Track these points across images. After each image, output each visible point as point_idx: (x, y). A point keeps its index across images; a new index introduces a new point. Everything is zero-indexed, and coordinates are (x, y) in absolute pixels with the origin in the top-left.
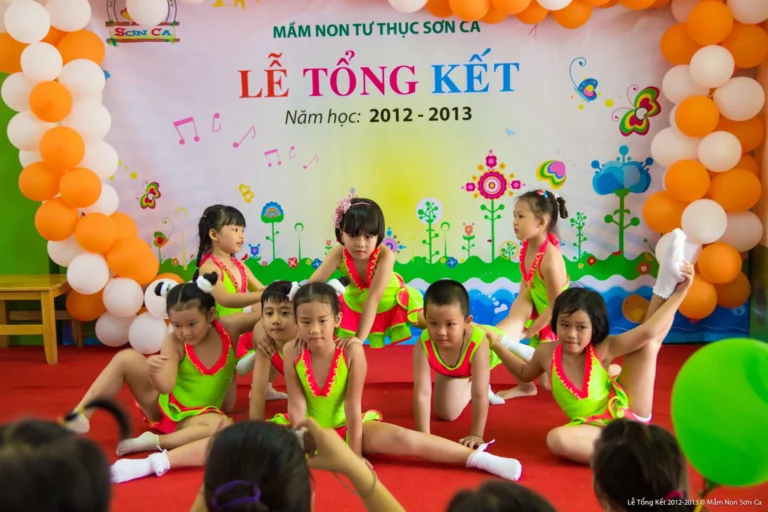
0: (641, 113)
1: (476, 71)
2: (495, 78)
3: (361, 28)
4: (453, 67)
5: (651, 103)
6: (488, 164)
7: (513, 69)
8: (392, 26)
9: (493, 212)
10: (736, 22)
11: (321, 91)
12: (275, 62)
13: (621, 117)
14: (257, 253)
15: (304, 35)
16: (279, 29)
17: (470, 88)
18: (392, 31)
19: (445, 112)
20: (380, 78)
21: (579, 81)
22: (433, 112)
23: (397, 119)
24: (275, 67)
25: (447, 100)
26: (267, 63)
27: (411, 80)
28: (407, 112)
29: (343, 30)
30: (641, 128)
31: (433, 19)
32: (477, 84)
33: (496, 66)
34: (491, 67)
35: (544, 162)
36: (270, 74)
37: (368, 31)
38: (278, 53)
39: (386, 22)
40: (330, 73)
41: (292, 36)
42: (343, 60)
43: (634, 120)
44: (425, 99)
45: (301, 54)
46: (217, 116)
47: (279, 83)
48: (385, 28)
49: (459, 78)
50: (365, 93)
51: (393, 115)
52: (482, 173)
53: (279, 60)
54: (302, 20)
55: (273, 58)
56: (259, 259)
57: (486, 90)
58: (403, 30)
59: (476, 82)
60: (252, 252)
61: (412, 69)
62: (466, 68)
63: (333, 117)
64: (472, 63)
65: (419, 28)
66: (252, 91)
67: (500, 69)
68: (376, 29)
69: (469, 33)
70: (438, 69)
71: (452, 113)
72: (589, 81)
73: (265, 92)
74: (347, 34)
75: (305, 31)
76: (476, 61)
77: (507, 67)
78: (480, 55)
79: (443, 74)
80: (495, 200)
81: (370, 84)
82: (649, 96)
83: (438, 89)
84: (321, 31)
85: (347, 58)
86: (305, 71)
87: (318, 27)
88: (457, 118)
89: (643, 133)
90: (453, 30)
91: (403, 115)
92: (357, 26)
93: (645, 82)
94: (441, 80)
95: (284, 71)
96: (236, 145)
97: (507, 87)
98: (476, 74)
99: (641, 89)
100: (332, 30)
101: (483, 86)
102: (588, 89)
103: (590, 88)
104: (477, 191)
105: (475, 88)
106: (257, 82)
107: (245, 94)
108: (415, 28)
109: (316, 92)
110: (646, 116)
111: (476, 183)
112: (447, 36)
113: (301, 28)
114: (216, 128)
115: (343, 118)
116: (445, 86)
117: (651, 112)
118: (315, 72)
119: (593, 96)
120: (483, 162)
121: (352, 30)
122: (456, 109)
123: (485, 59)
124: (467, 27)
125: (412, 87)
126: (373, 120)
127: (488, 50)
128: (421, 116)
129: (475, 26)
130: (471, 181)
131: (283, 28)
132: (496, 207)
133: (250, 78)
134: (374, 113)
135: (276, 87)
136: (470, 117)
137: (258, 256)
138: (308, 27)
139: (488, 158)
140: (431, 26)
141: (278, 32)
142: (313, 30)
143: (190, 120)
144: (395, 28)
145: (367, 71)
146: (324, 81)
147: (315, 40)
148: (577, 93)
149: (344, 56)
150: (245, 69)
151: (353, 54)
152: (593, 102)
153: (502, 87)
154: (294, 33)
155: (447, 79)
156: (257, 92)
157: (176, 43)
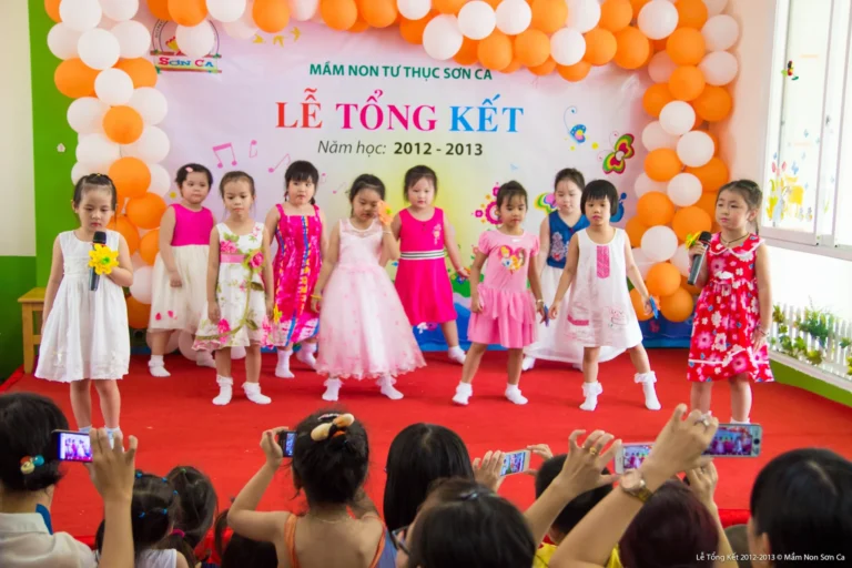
0: (620, 155)
1: (488, 113)
2: (503, 120)
3: (389, 71)
4: (468, 108)
5: (627, 147)
7: (518, 112)
8: (416, 69)
10: (707, 85)
11: (352, 123)
12: (310, 96)
13: (604, 158)
15: (338, 73)
16: (316, 67)
17: (482, 128)
18: (416, 75)
19: (459, 148)
20: (405, 116)
21: (572, 126)
22: (449, 147)
23: (418, 152)
24: (310, 100)
25: (462, 137)
26: (302, 97)
27: (432, 118)
28: (427, 147)
29: (373, 71)
30: (620, 167)
31: (453, 66)
32: (488, 125)
33: (504, 109)
34: (499, 110)
35: (540, 194)
36: (306, 107)
37: (395, 73)
38: (313, 88)
39: (411, 66)
40: (360, 108)
41: (327, 74)
42: (372, 98)
43: (614, 161)
44: (443, 136)
45: (334, 91)
46: (254, 143)
47: (314, 115)
48: (410, 71)
49: (473, 118)
50: (390, 128)
51: (415, 148)
52: (489, 202)
53: (314, 94)
54: (335, 61)
55: (309, 93)
57: (495, 130)
58: (426, 74)
59: (487, 122)
61: (433, 109)
62: (477, 113)
63: (361, 148)
64: (485, 106)
65: (440, 73)
66: (288, 121)
67: (508, 112)
68: (403, 71)
69: (483, 80)
70: (455, 110)
71: (466, 149)
72: (580, 127)
73: (301, 123)
74: (377, 74)
75: (339, 70)
76: (487, 105)
77: (513, 111)
78: (491, 100)
79: (459, 115)
81: (395, 120)
82: (625, 141)
83: (455, 128)
84: (354, 71)
85: (376, 96)
86: (338, 106)
87: (351, 67)
88: (469, 153)
89: (621, 172)
90: (469, 77)
91: (423, 148)
92: (386, 68)
93: (624, 129)
94: (457, 119)
95: (319, 105)
96: (271, 170)
97: (512, 129)
98: (487, 116)
99: (620, 135)
100: (364, 71)
101: (493, 127)
102: (578, 132)
103: (579, 133)
104: (484, 217)
105: (486, 128)
106: (294, 114)
107: (281, 123)
108: (437, 73)
109: (347, 125)
110: (623, 158)
111: (484, 210)
112: (463, 81)
113: (335, 67)
114: (253, 154)
115: (370, 149)
116: (460, 124)
117: (627, 155)
118: (347, 108)
119: (582, 140)
120: (491, 192)
121: (381, 71)
122: (469, 145)
123: (495, 104)
124: (481, 74)
125: (432, 124)
126: (397, 152)
127: (498, 96)
128: (439, 150)
129: (488, 74)
130: (480, 208)
131: (319, 66)
133: (286, 107)
134: (398, 146)
135: (311, 119)
136: (481, 152)
138: (342, 67)
140: (450, 72)
141: (314, 69)
142: (346, 69)
143: (228, 145)
144: (419, 72)
145: (393, 109)
146: (355, 115)
147: (347, 78)
148: (570, 137)
149: (373, 94)
150: (282, 101)
151: (381, 93)
152: (582, 144)
153: (508, 128)
154: (329, 71)
155: (462, 119)
156: (294, 122)
157: (218, 74)
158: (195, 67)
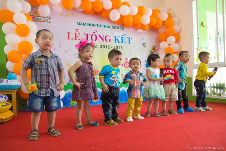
0: (153, 51)
1: (123, 38)
2: (127, 40)
3: (98, 25)
4: (119, 37)
5: (154, 49)
6: (126, 60)
7: (130, 39)
9: (127, 71)
13: (150, 51)
15: (85, 25)
16: (78, 23)
17: (122, 42)
18: (105, 27)
19: (117, 47)
20: (102, 38)
21: (142, 43)
22: (114, 47)
23: (106, 48)
24: (77, 32)
25: (117, 44)
27: (110, 39)
28: (109, 46)
29: (94, 25)
33: (127, 38)
34: (126, 38)
36: (76, 34)
37: (100, 26)
38: (78, 29)
40: (91, 35)
41: (81, 25)
42: (94, 32)
44: (113, 44)
45: (84, 30)
46: (60, 44)
47: (78, 36)
48: (104, 26)
50: (99, 41)
51: (106, 47)
52: (125, 62)
53: (78, 30)
54: (84, 22)
55: (76, 30)
57: (125, 43)
58: (108, 27)
59: (123, 41)
61: (110, 36)
62: (121, 38)
66: (71, 38)
67: (128, 38)
68: (102, 26)
70: (115, 37)
72: (144, 43)
73: (74, 38)
74: (95, 26)
75: (85, 24)
76: (123, 36)
77: (129, 38)
78: (124, 35)
80: (127, 68)
81: (100, 39)
83: (115, 42)
84: (89, 25)
85: (95, 32)
86: (85, 34)
87: (88, 24)
88: (119, 49)
90: (118, 29)
91: (108, 47)
92: (97, 25)
94: (116, 40)
95: (79, 34)
96: (66, 52)
97: (129, 43)
98: (123, 39)
99: (153, 46)
100: (91, 25)
101: (125, 42)
103: (144, 45)
104: (124, 66)
106: (72, 36)
107: (69, 38)
108: (110, 27)
111: (123, 64)
113: (84, 23)
114: (60, 47)
116: (117, 41)
117: (155, 51)
118: (87, 35)
119: (145, 47)
120: (125, 59)
121: (96, 25)
122: (119, 47)
123: (125, 36)
124: (121, 28)
125: (110, 41)
126: (101, 48)
127: (125, 34)
128: (112, 47)
129: (123, 29)
132: (128, 70)
133: (70, 33)
134: (101, 46)
135: (77, 37)
136: (122, 48)
138: (86, 23)
139: (126, 58)
140: (114, 27)
141: (78, 24)
142: (87, 24)
144: (106, 26)
145: (100, 36)
146: (89, 37)
147: (87, 27)
148: (142, 46)
149: (94, 31)
150: (69, 32)
151: (96, 31)
152: (145, 48)
153: (128, 43)
154: (82, 24)
155: (117, 39)
156: (72, 38)
157: (50, 23)
158: (43, 21)
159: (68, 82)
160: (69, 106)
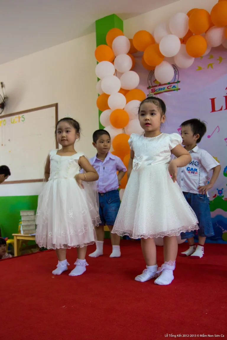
14: (222, 193)
26: (225, 93)
36: (226, 98)
56: (223, 197)
60: (219, 193)
66: (217, 108)
73: (224, 107)
96: (209, 137)
107: (213, 110)
133: (215, 100)
137: (222, 195)
150: (213, 97)
156: (220, 108)
157: (178, 91)
159: (216, 195)
160: (220, 242)
